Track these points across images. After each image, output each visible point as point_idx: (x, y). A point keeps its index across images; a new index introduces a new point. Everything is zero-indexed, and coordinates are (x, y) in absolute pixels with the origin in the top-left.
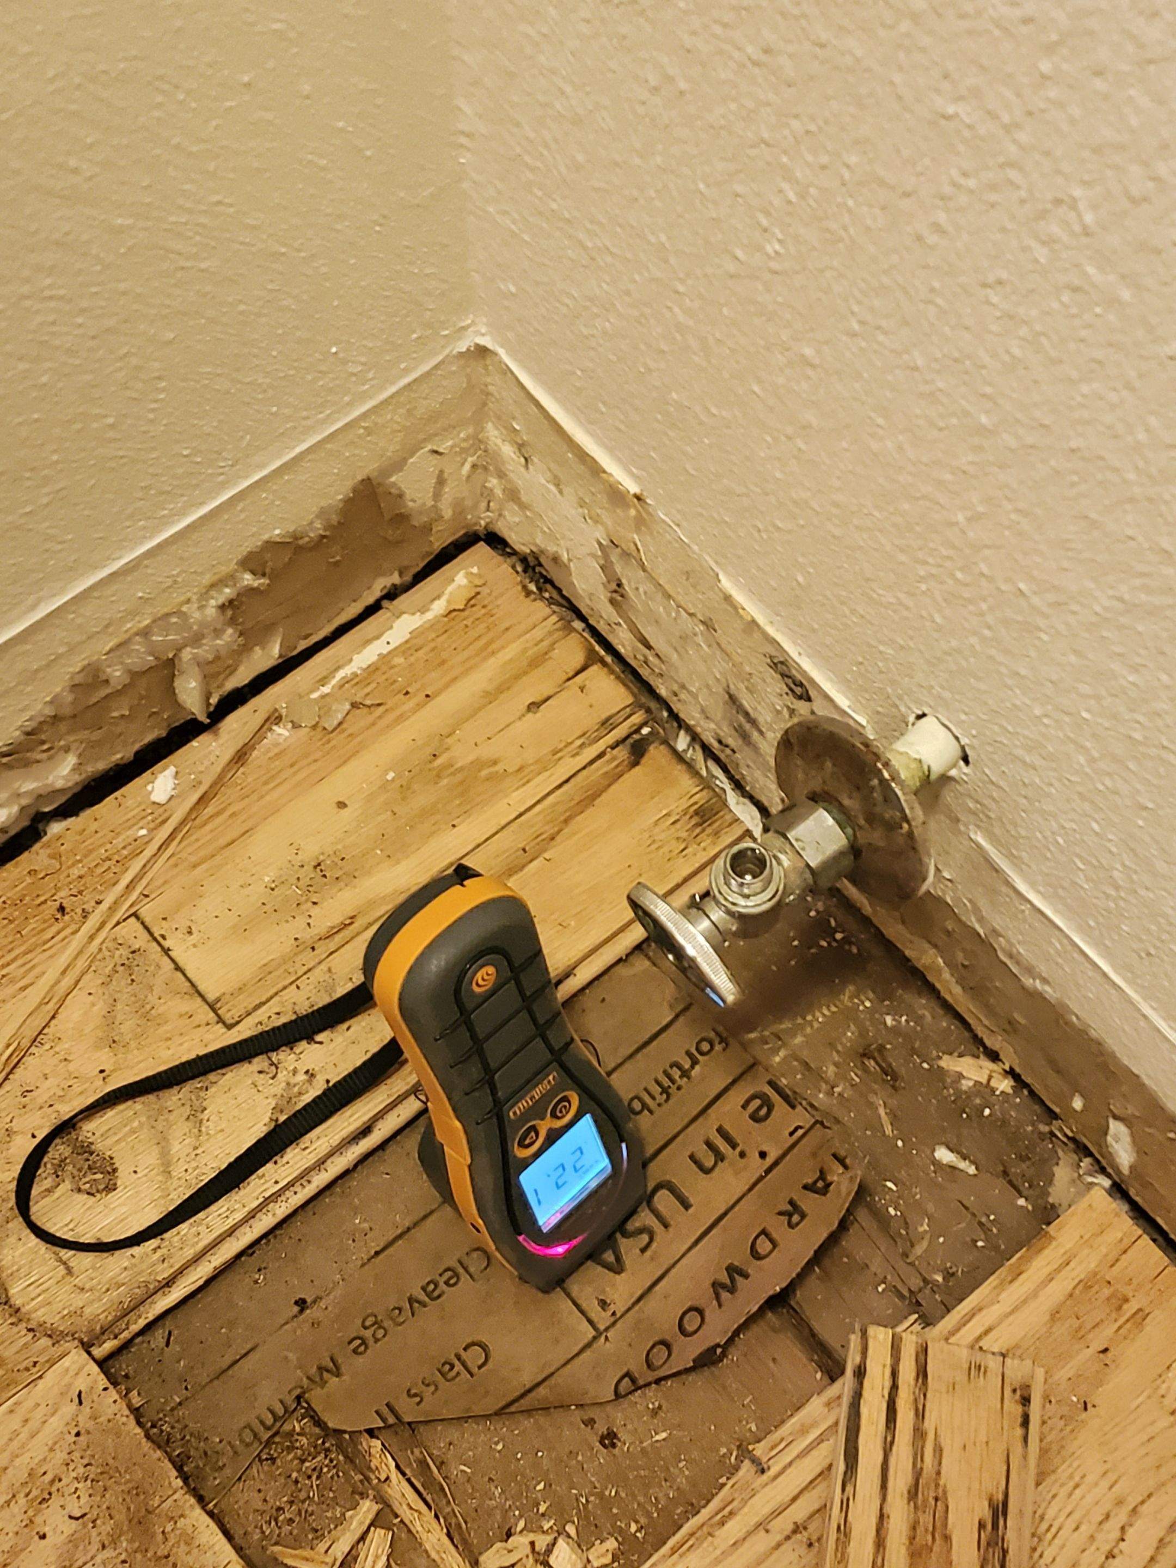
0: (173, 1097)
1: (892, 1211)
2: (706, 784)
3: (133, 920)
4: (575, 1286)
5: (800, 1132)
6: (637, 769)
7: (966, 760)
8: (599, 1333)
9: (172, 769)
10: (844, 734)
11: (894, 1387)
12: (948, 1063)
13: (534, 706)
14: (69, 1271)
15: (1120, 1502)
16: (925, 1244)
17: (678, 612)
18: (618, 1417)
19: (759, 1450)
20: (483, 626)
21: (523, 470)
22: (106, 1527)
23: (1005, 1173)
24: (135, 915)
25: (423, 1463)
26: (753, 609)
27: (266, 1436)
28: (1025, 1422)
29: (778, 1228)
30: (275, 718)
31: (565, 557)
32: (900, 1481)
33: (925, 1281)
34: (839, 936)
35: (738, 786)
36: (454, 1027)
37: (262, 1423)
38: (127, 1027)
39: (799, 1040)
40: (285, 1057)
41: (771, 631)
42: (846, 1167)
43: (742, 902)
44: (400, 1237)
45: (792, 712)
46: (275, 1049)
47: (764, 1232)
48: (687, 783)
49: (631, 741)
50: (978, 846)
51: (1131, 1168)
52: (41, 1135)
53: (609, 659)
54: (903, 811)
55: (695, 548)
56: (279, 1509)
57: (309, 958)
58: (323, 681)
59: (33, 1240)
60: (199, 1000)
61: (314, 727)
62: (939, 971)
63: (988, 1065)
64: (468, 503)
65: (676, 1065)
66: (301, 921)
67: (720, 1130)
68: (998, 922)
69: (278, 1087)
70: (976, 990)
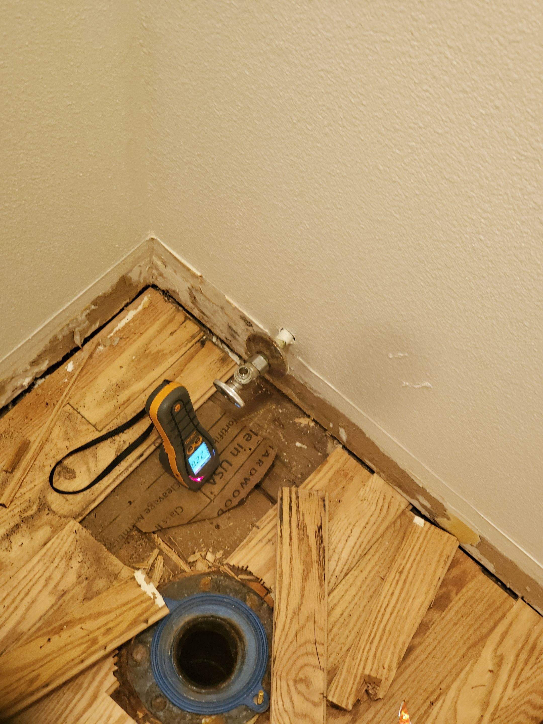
0: (88, 452)
1: (286, 460)
2: (223, 351)
3: (68, 405)
4: (203, 489)
5: (260, 442)
6: (204, 349)
7: (294, 339)
8: (211, 500)
9: (71, 362)
10: (264, 336)
11: (291, 501)
12: (297, 420)
13: (172, 334)
14: (67, 500)
15: (350, 524)
16: (295, 468)
17: (213, 305)
18: (219, 521)
19: (257, 524)
20: (154, 312)
21: (164, 269)
22: (88, 563)
23: (315, 447)
24: (69, 404)
25: (170, 539)
26: (235, 304)
27: (126, 537)
28: (324, 506)
29: (257, 467)
30: (99, 344)
31: (177, 291)
32: (294, 524)
33: (296, 477)
34: (264, 389)
35: (232, 350)
36: (171, 421)
37: (125, 534)
38: (72, 434)
39: (256, 419)
40: (116, 438)
41: (240, 309)
42: (273, 449)
43: (242, 381)
44: (154, 482)
45: (247, 330)
46: (114, 436)
47: (253, 469)
48: (218, 351)
49: (201, 341)
50: (299, 361)
51: (347, 440)
52: (53, 466)
53: (191, 318)
54: (280, 354)
55: (218, 289)
56: (132, 555)
57: (119, 411)
58: (111, 332)
59: (55, 493)
60: (90, 425)
61: (110, 346)
62: (292, 396)
63: (307, 420)
64: (147, 277)
65: (223, 429)
66: (115, 401)
67: (238, 445)
68: (306, 379)
69: (116, 446)
70: (302, 399)
